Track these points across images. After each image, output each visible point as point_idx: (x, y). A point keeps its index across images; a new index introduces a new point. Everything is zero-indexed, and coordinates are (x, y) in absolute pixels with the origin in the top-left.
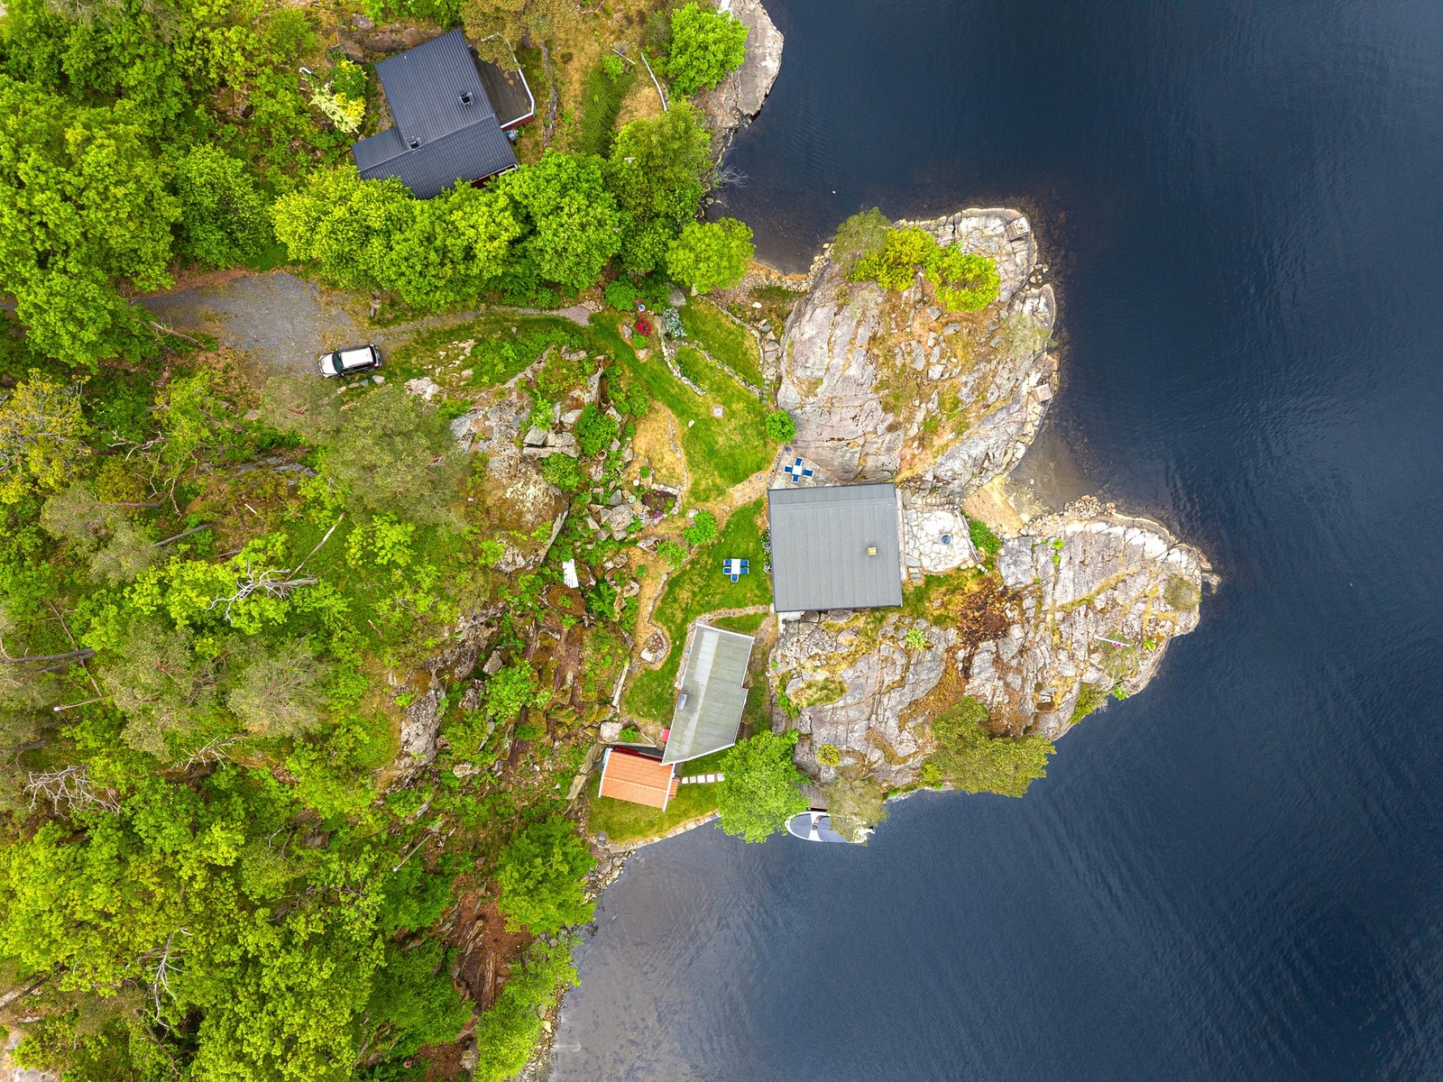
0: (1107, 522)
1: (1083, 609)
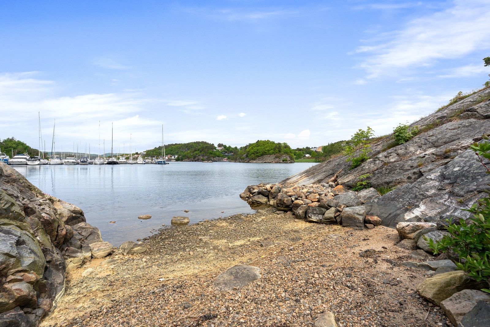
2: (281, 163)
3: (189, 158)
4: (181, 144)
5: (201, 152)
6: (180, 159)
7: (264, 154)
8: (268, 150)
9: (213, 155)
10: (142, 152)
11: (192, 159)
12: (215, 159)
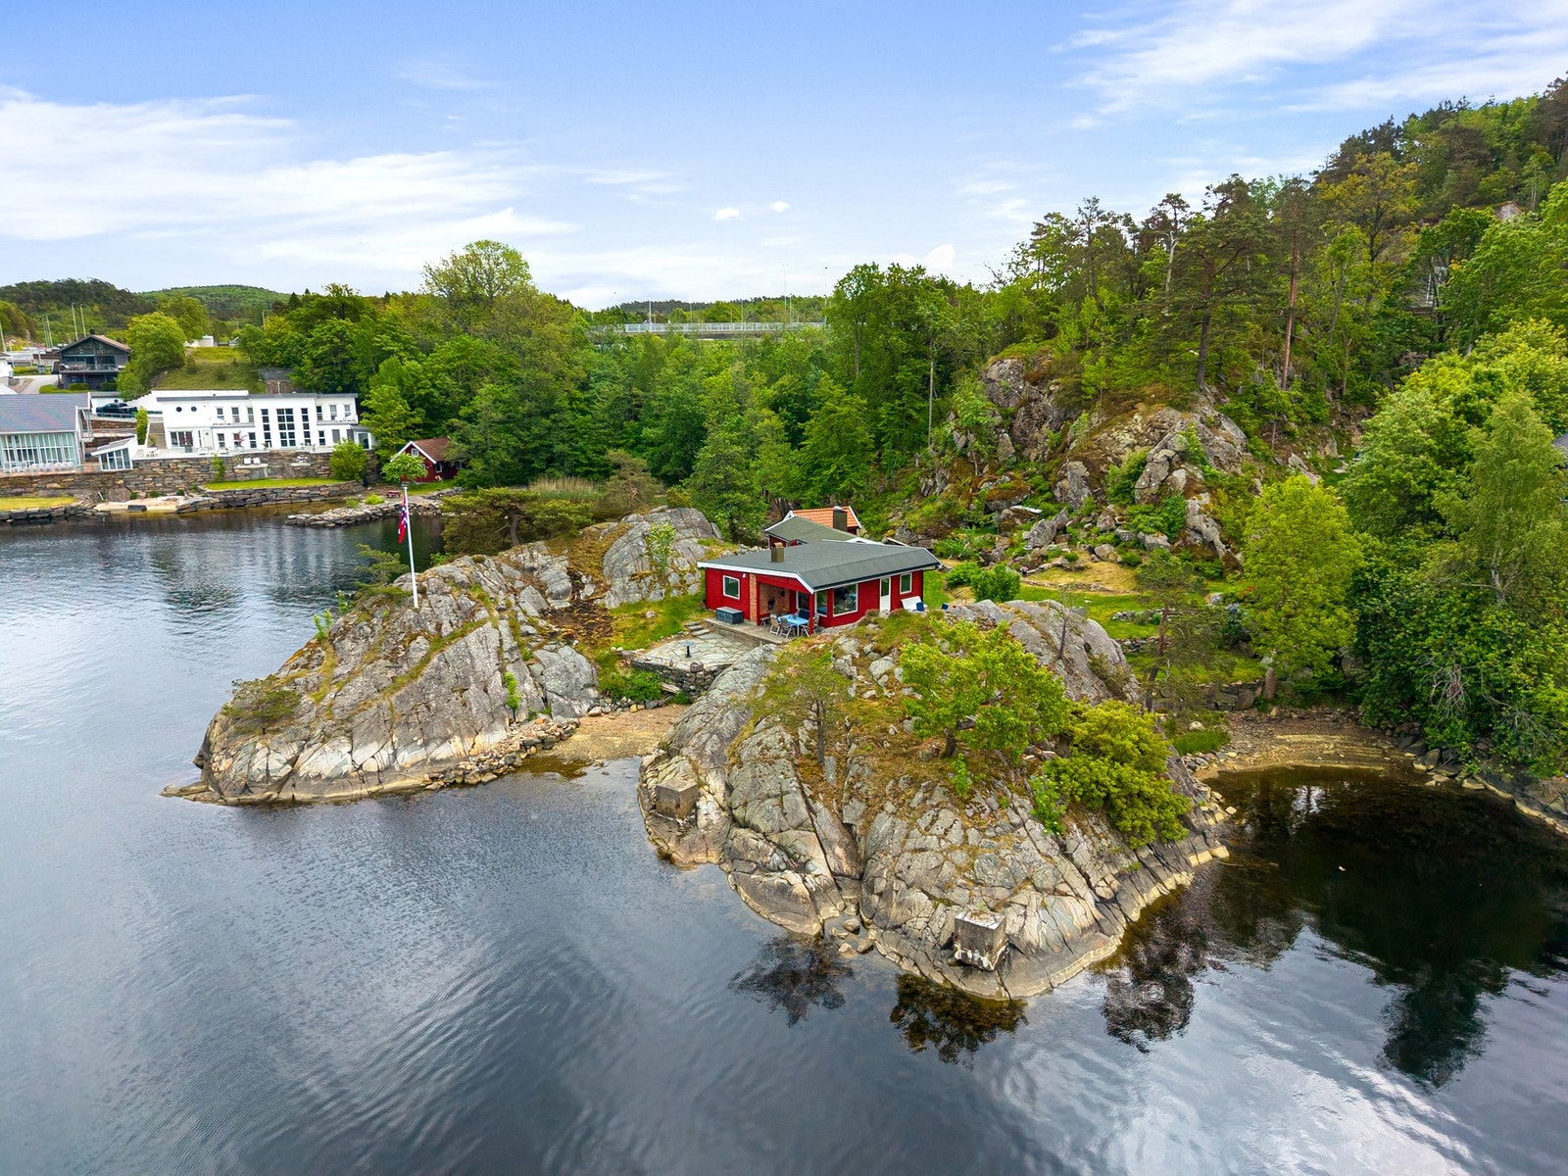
0: (434, 761)
1: (446, 629)
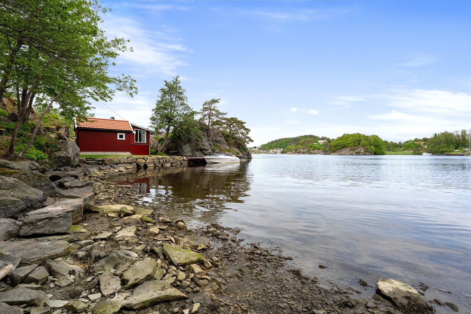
2: (354, 155)
3: (291, 151)
4: (291, 138)
5: (302, 145)
6: (285, 151)
7: (344, 147)
8: (349, 144)
9: (313, 148)
10: (259, 146)
11: (294, 152)
12: (314, 151)
